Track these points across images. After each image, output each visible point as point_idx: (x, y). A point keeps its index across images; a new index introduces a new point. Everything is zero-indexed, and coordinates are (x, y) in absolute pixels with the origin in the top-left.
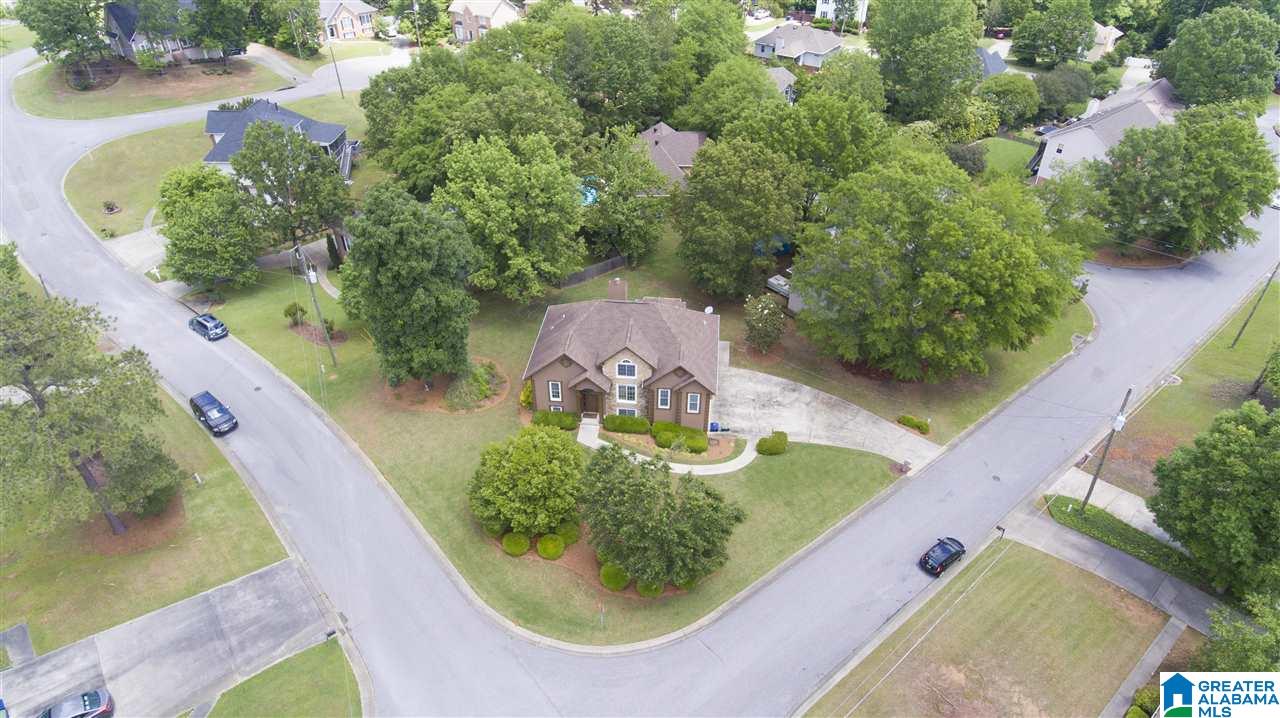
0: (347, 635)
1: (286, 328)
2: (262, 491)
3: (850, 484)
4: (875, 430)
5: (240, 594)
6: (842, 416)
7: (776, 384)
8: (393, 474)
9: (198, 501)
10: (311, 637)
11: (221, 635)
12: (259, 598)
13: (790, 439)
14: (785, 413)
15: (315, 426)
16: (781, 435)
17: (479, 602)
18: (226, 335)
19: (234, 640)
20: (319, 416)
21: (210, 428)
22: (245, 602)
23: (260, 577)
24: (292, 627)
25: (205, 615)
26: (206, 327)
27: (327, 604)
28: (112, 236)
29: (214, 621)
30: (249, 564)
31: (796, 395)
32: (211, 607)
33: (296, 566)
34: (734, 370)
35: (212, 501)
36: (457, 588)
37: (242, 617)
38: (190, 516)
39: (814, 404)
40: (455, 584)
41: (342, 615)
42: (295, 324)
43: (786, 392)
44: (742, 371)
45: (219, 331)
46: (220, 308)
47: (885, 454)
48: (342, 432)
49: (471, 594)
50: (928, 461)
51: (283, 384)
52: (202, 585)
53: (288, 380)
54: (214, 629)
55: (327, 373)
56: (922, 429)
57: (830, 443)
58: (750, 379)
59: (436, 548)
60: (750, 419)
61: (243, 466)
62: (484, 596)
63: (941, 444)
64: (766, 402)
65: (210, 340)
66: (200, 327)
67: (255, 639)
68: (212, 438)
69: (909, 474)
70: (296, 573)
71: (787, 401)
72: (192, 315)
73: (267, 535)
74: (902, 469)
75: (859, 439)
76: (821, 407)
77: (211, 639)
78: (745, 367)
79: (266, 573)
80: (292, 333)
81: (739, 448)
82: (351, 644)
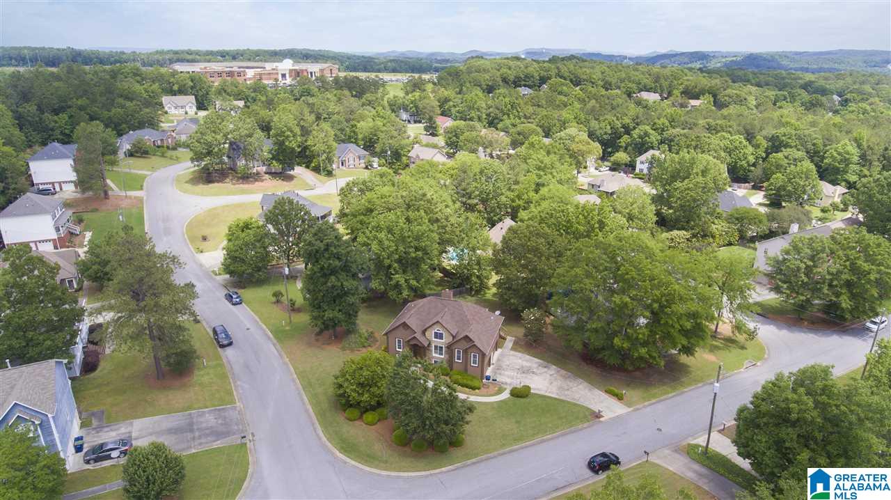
0: (252, 443)
1: (272, 303)
2: (233, 374)
3: (561, 418)
4: (589, 394)
5: (207, 415)
6: (571, 384)
7: (536, 363)
8: (302, 375)
9: (202, 373)
10: (234, 440)
11: (192, 431)
12: (216, 419)
13: (532, 391)
14: (536, 378)
15: (270, 349)
16: (529, 388)
17: (324, 439)
18: (241, 303)
19: (197, 434)
20: (274, 345)
21: (218, 342)
22: (209, 419)
23: (219, 410)
24: (227, 434)
25: (188, 421)
26: (232, 297)
27: (248, 427)
28: (202, 252)
29: (191, 424)
30: (216, 403)
31: (546, 370)
32: (192, 418)
33: (238, 409)
34: (512, 352)
35: (208, 374)
36: (315, 431)
37: (204, 425)
38: (195, 378)
39: (555, 375)
40: (315, 430)
41: (253, 434)
42: (278, 301)
43: (540, 368)
44: (517, 353)
45: (238, 300)
46: (243, 290)
47: (589, 407)
48: (283, 353)
49: (321, 434)
50: (617, 414)
51: (262, 329)
52: (189, 408)
53: (264, 327)
54: (190, 428)
55: (286, 326)
56: (619, 398)
57: (557, 397)
58: (520, 358)
59: (311, 410)
60: (513, 378)
61: (229, 362)
62: (328, 436)
63: (629, 407)
64: (526, 371)
65: (233, 304)
66: (229, 297)
67: (208, 435)
68: (218, 348)
69: (601, 419)
70: (237, 412)
71: (538, 372)
72: (226, 292)
73: (230, 393)
74: (597, 416)
75: (577, 396)
76: (558, 377)
77: (186, 432)
78: (520, 352)
79: (223, 409)
80: (275, 306)
81: (500, 391)
82: (252, 447)
